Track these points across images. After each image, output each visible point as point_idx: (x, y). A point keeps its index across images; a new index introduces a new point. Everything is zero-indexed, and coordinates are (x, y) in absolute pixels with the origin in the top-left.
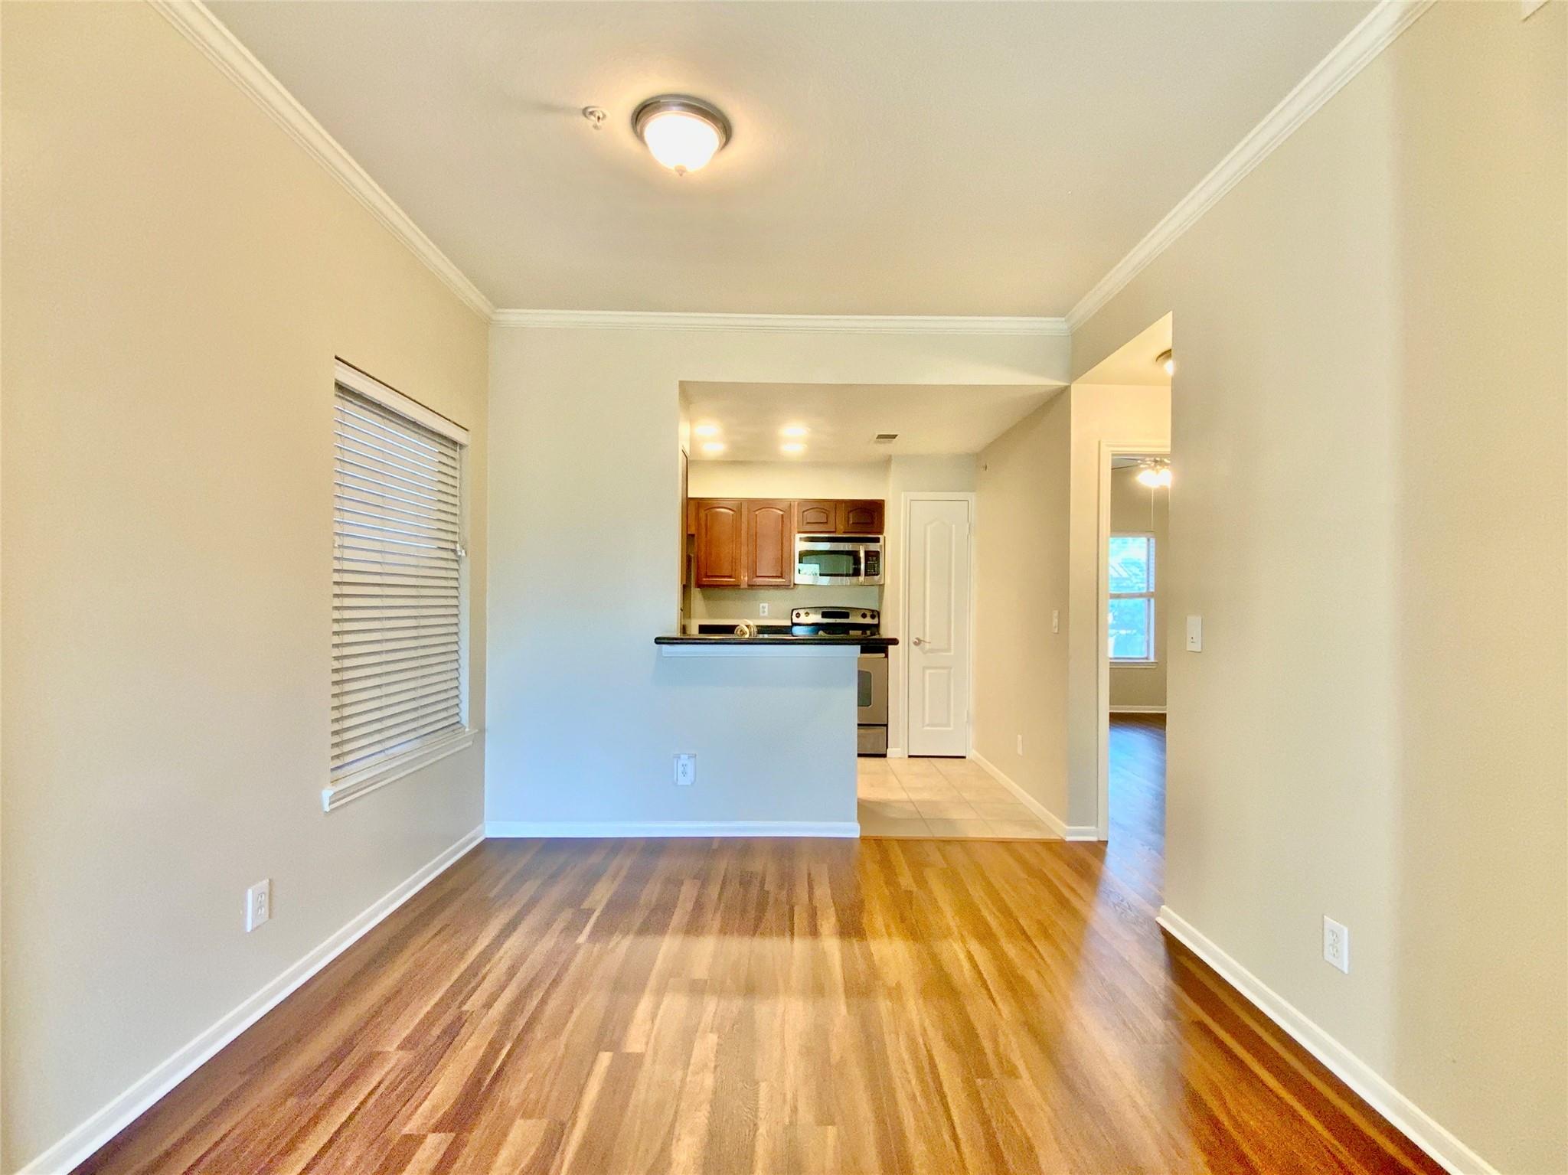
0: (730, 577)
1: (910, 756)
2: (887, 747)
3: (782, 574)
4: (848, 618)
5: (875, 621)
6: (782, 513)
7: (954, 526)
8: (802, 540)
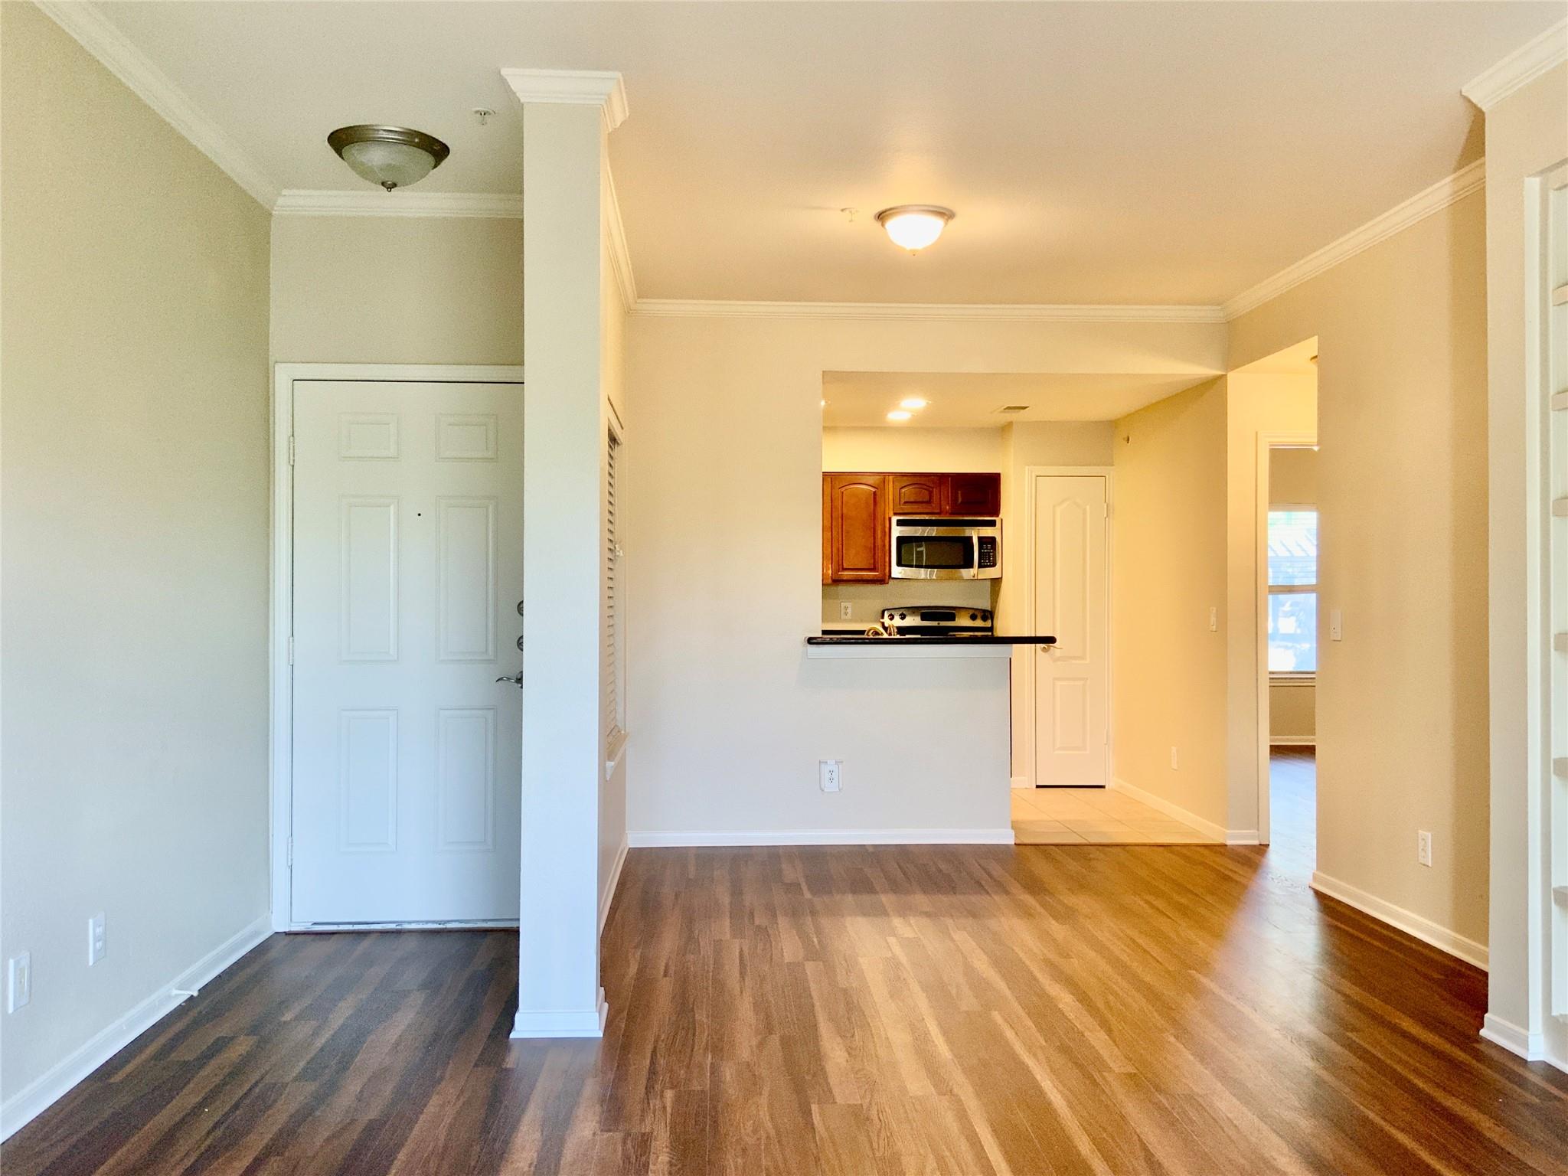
1: (1038, 787)
3: (875, 566)
4: (954, 620)
5: (988, 624)
6: (874, 490)
7: (1088, 507)
8: (900, 523)
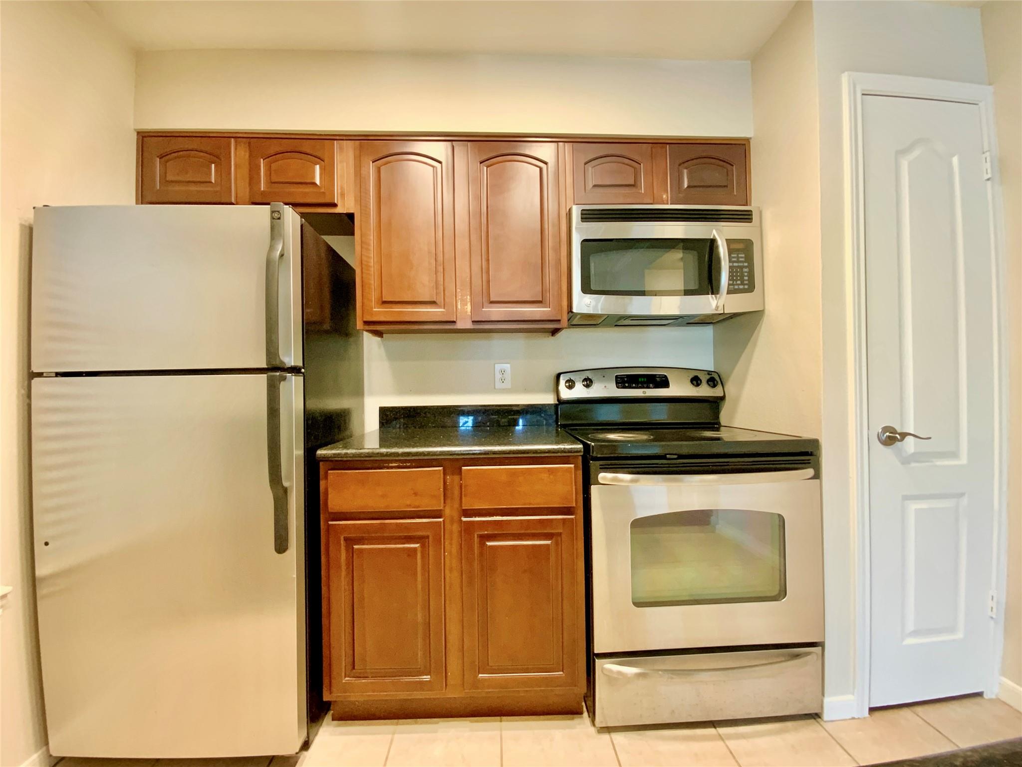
0: (433, 303)
1: (872, 710)
2: (823, 695)
3: (543, 297)
4: (665, 386)
5: (717, 392)
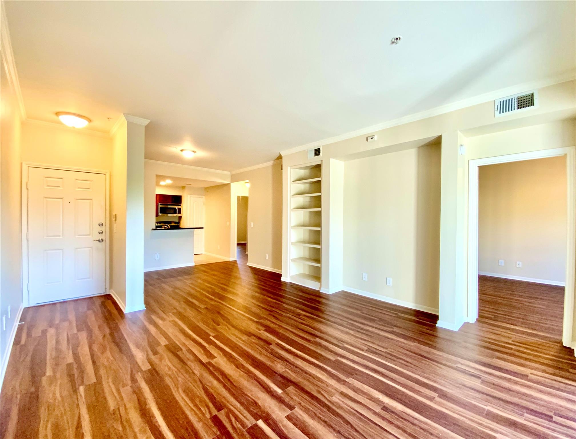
4: (172, 224)
5: (178, 225)
8: (160, 204)
